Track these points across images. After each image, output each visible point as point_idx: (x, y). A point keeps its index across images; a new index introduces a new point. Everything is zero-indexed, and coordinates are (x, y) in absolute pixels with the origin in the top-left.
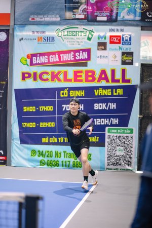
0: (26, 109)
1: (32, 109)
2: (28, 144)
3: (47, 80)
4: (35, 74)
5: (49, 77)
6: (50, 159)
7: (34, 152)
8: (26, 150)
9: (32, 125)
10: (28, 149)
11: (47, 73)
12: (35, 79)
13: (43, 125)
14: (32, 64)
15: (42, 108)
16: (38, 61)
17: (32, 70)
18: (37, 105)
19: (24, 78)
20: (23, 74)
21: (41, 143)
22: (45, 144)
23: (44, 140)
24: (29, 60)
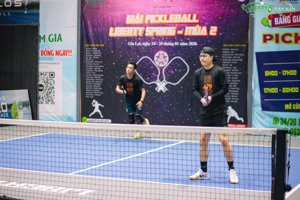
0: (267, 73)
1: (274, 73)
2: (269, 110)
3: (290, 42)
4: (277, 35)
5: (293, 39)
6: (293, 127)
7: (276, 119)
8: (268, 118)
9: (274, 90)
10: (270, 116)
11: (290, 35)
12: (277, 41)
13: (286, 90)
14: (274, 25)
15: (285, 72)
16: (281, 22)
17: (274, 31)
18: (279, 69)
19: (265, 40)
20: (265, 36)
21: (284, 110)
22: (288, 111)
23: (287, 107)
24: (270, 21)
